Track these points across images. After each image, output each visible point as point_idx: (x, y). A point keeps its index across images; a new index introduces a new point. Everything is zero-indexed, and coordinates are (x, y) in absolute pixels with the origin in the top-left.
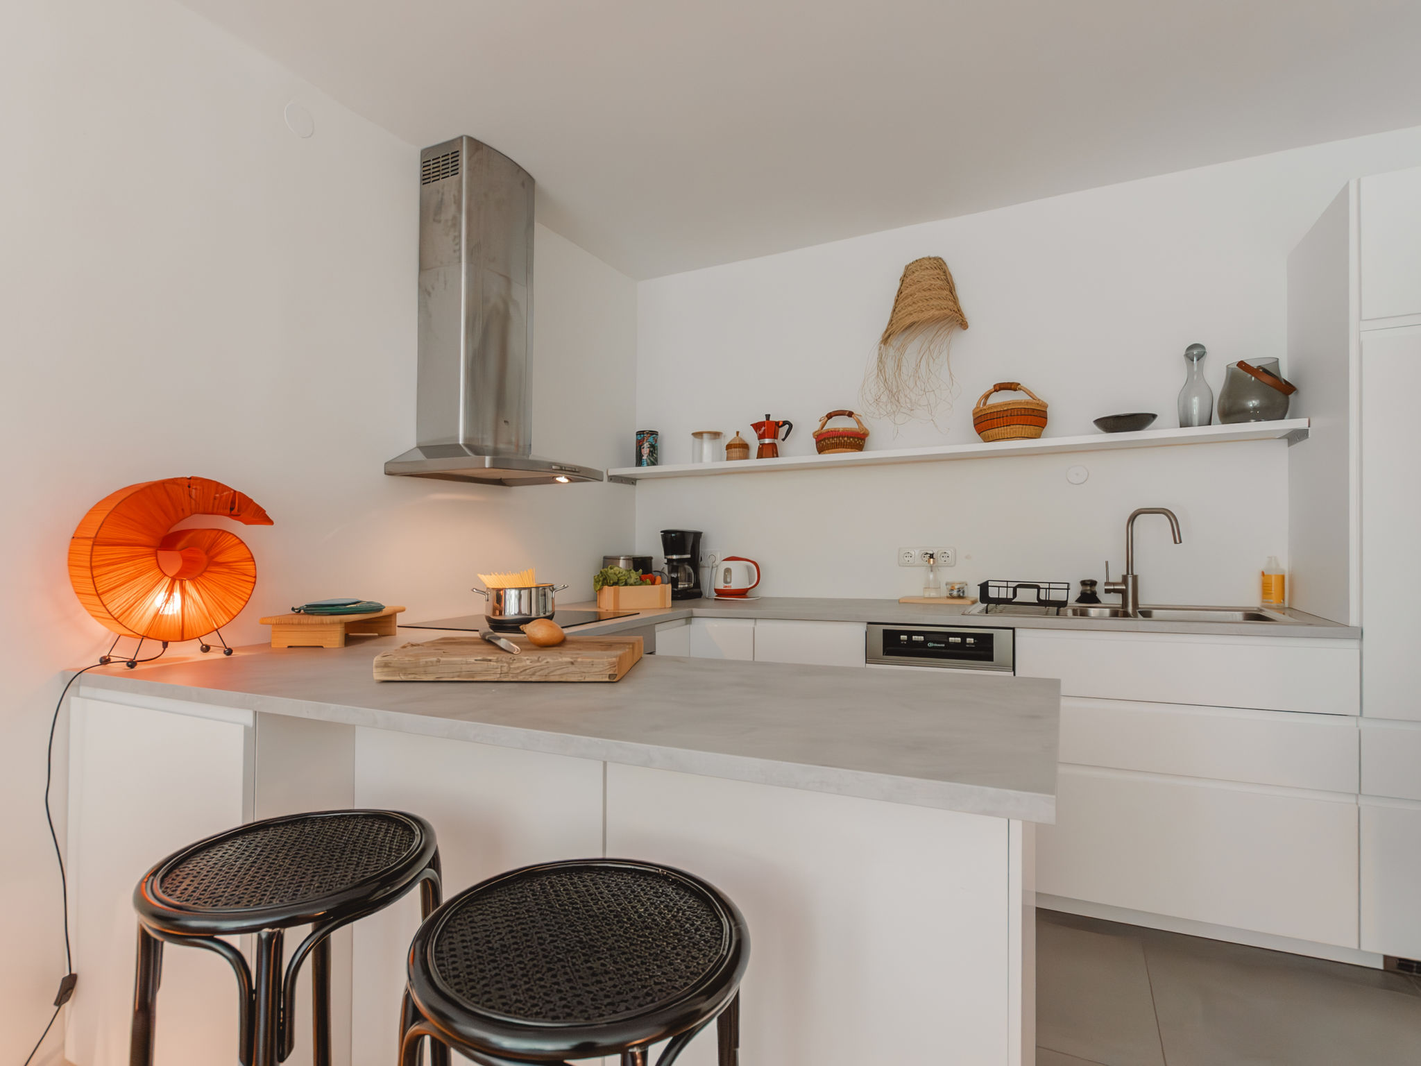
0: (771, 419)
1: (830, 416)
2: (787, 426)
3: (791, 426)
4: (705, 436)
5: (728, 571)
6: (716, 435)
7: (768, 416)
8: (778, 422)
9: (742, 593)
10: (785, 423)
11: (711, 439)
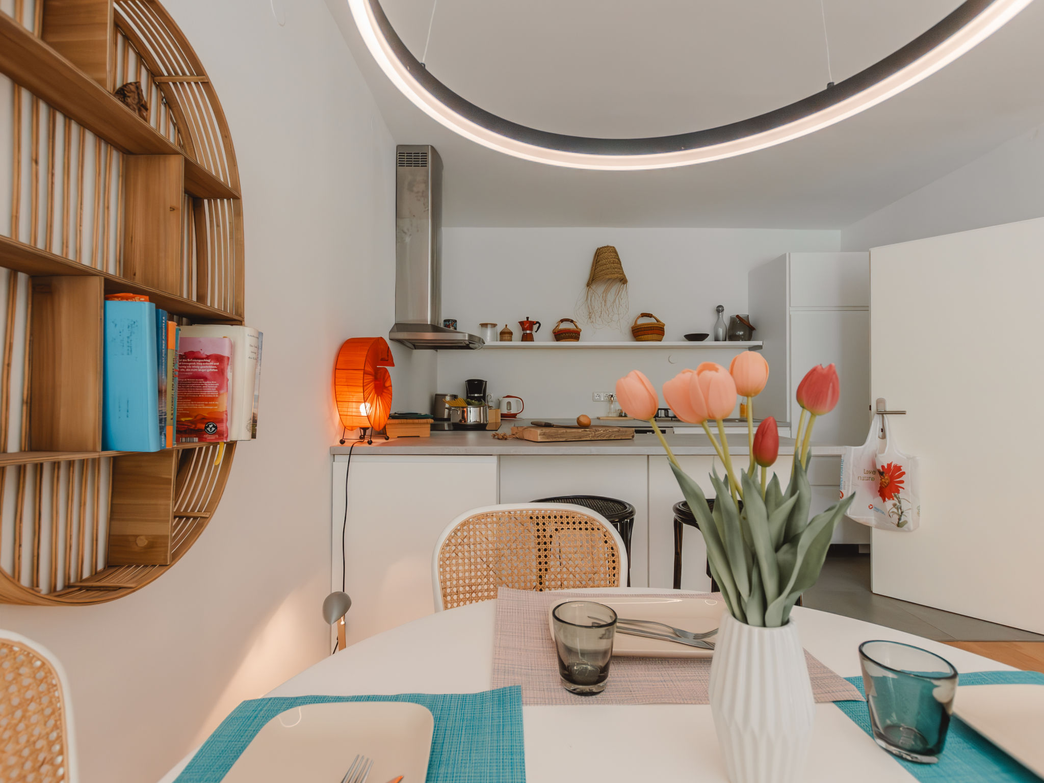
0: (529, 320)
1: (562, 321)
2: (538, 325)
3: (540, 325)
4: (489, 326)
5: (509, 403)
6: (494, 325)
7: (528, 318)
8: (534, 322)
9: (514, 416)
10: (538, 322)
11: (492, 327)
